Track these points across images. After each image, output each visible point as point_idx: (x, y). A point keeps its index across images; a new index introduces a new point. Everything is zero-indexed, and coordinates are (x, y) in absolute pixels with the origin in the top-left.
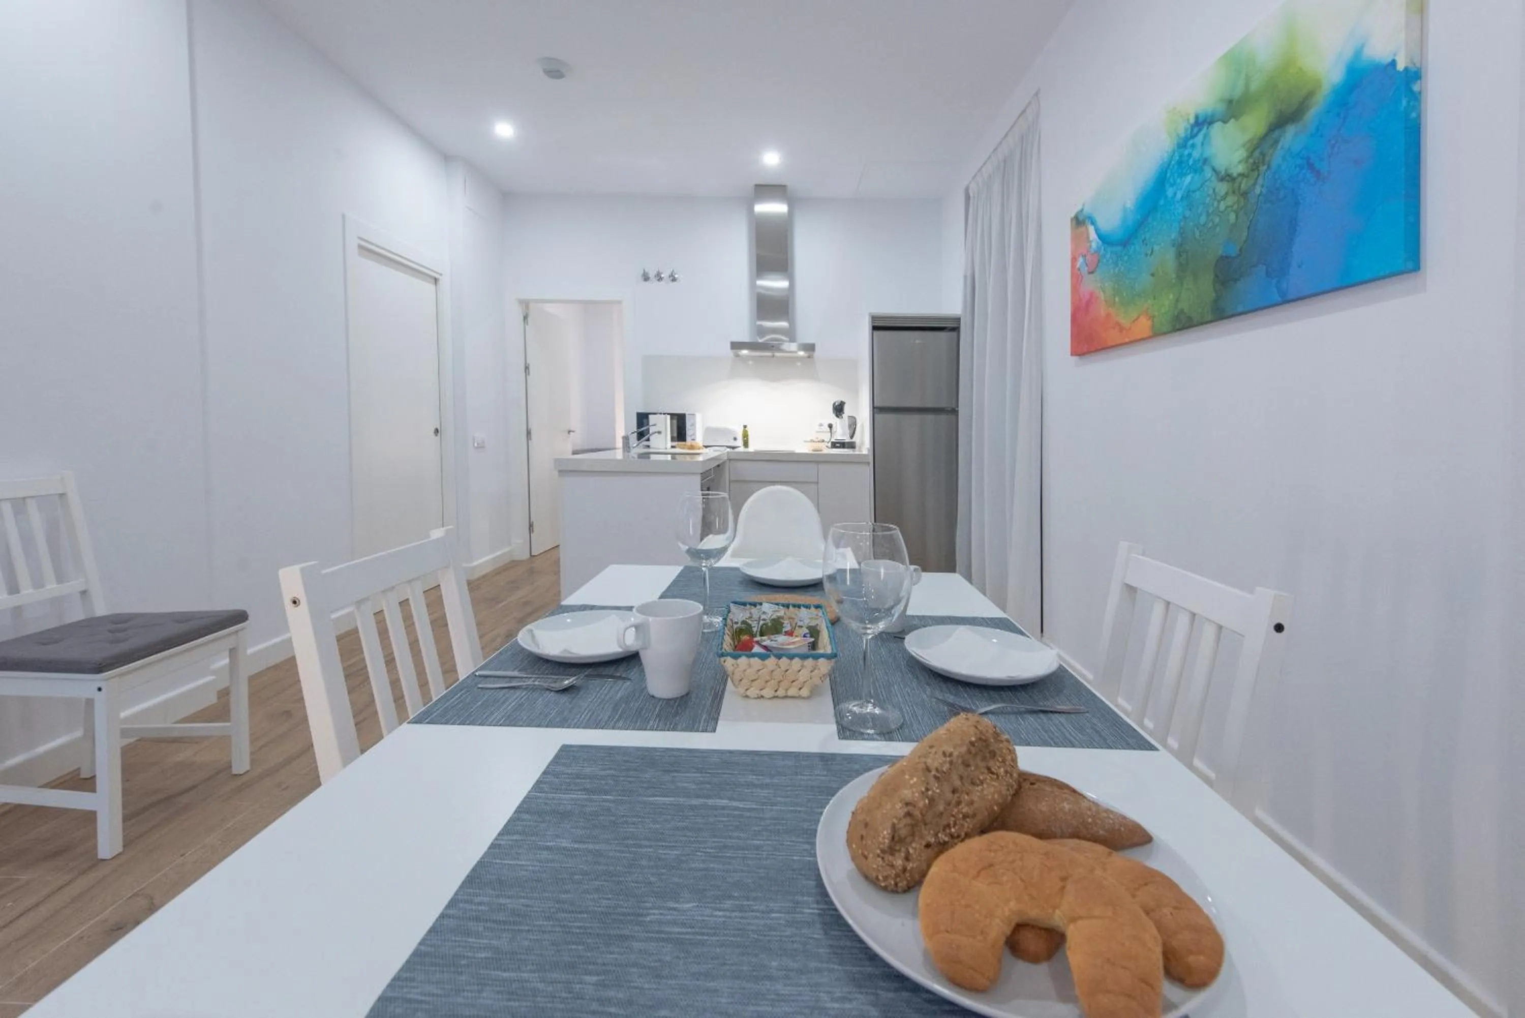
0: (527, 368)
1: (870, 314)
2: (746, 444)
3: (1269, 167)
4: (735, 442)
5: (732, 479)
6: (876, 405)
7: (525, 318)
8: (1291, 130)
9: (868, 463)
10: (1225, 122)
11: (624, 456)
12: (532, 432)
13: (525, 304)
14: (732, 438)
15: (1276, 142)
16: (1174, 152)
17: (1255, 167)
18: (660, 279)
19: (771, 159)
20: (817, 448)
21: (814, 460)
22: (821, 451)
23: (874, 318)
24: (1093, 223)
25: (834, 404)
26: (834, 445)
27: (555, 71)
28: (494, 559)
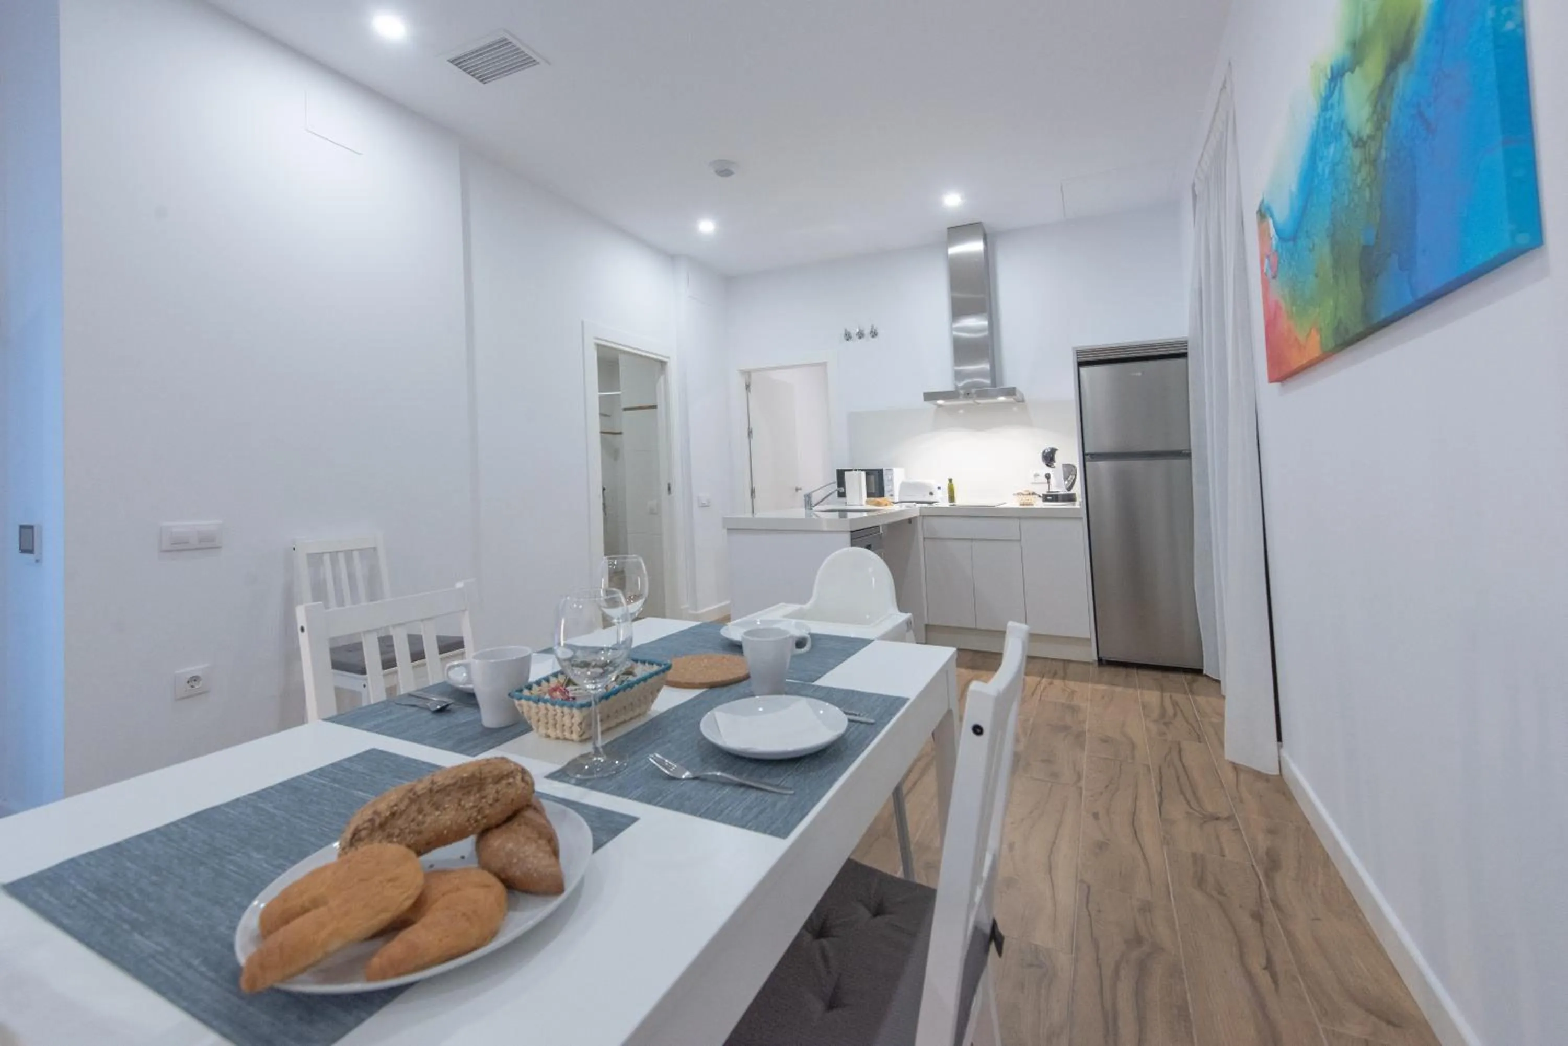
0: (750, 432)
1: (1073, 348)
2: (952, 498)
3: (1390, 123)
4: (931, 496)
5: (927, 535)
6: (1086, 451)
7: (748, 387)
8: (1402, 70)
9: (1081, 518)
10: (1352, 70)
11: (806, 514)
12: (756, 490)
13: (747, 374)
14: (928, 494)
15: (1392, 89)
16: (1319, 116)
17: (1378, 127)
18: (861, 335)
19: (953, 200)
20: (1026, 502)
21: (1023, 515)
22: (1032, 505)
23: (1078, 353)
24: (1272, 216)
25: (1044, 452)
26: (1046, 498)
27: (725, 171)
28: (720, 608)
